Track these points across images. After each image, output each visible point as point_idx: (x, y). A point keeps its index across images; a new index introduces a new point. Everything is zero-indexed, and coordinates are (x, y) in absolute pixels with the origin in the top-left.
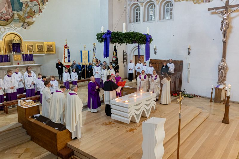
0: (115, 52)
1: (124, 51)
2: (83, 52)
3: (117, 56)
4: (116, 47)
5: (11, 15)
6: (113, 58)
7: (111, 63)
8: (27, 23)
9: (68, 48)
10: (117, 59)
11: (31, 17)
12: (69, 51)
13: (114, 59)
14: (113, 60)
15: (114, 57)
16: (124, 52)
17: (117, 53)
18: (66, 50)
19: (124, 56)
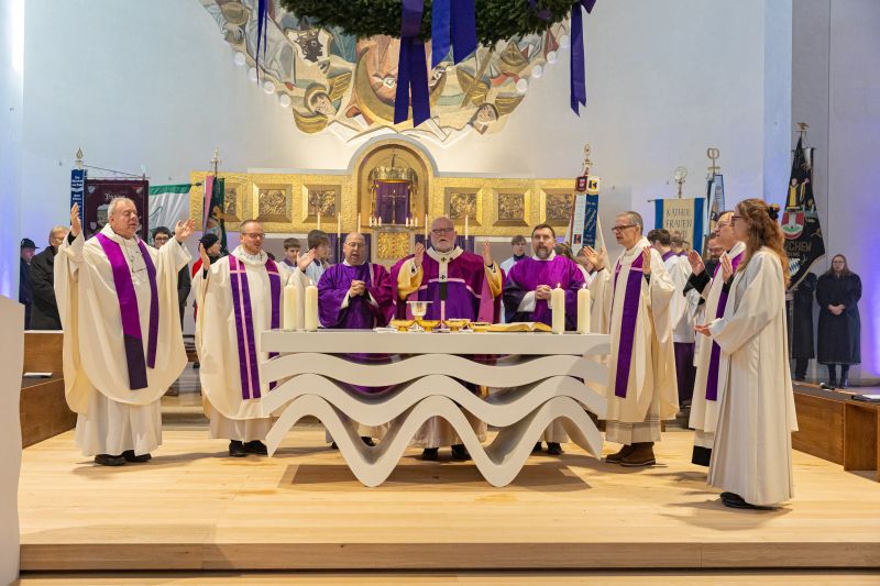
0: (799, 182)
2: (666, 206)
4: (807, 155)
5: (434, 79)
8: (492, 106)
9: (592, 191)
11: (510, 79)
12: (596, 207)
15: (792, 218)
18: (581, 200)
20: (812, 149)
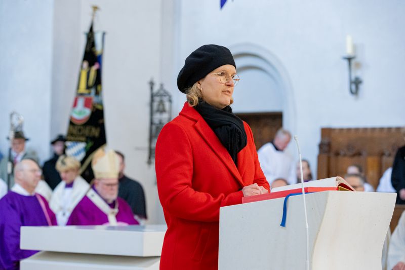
0: (90, 67)
1: (152, 84)
3: (97, 93)
4: (98, 39)
6: (75, 105)
7: (61, 139)
10: (97, 117)
13: (83, 113)
14: (72, 123)
15: (81, 102)
16: (156, 88)
17: (99, 73)
19: (157, 117)
20: (104, 34)
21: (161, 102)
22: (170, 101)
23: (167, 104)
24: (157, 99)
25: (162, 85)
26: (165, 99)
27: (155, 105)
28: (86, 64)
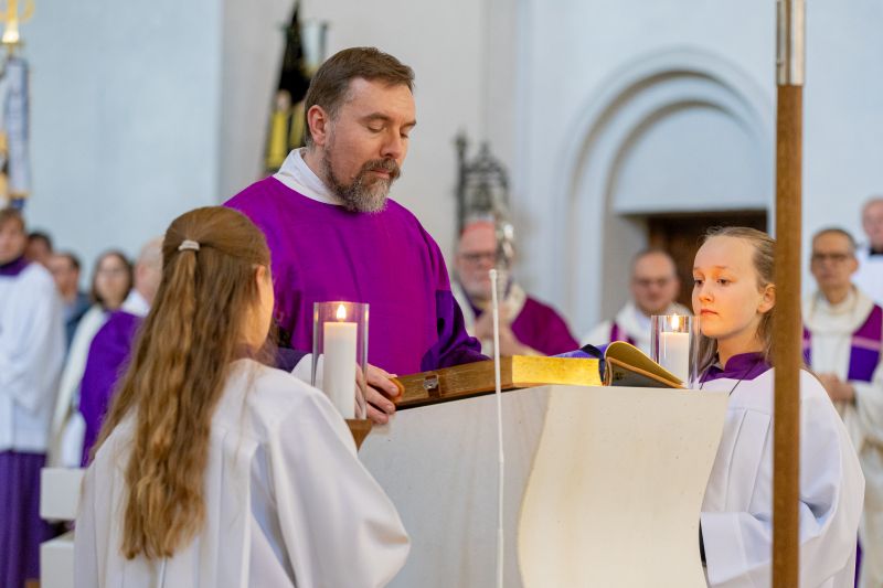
1: (461, 144)
4: (309, 39)
16: (472, 154)
20: (324, 28)
21: (484, 188)
22: (504, 184)
23: (496, 192)
24: (474, 180)
25: (485, 148)
26: (493, 180)
27: (470, 193)
28: (284, 100)
